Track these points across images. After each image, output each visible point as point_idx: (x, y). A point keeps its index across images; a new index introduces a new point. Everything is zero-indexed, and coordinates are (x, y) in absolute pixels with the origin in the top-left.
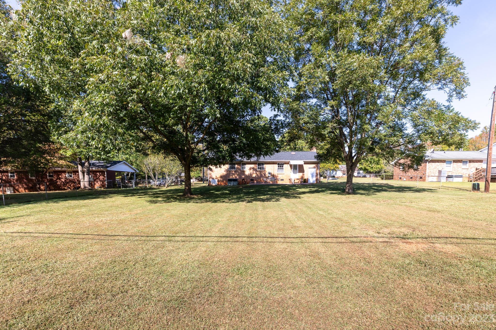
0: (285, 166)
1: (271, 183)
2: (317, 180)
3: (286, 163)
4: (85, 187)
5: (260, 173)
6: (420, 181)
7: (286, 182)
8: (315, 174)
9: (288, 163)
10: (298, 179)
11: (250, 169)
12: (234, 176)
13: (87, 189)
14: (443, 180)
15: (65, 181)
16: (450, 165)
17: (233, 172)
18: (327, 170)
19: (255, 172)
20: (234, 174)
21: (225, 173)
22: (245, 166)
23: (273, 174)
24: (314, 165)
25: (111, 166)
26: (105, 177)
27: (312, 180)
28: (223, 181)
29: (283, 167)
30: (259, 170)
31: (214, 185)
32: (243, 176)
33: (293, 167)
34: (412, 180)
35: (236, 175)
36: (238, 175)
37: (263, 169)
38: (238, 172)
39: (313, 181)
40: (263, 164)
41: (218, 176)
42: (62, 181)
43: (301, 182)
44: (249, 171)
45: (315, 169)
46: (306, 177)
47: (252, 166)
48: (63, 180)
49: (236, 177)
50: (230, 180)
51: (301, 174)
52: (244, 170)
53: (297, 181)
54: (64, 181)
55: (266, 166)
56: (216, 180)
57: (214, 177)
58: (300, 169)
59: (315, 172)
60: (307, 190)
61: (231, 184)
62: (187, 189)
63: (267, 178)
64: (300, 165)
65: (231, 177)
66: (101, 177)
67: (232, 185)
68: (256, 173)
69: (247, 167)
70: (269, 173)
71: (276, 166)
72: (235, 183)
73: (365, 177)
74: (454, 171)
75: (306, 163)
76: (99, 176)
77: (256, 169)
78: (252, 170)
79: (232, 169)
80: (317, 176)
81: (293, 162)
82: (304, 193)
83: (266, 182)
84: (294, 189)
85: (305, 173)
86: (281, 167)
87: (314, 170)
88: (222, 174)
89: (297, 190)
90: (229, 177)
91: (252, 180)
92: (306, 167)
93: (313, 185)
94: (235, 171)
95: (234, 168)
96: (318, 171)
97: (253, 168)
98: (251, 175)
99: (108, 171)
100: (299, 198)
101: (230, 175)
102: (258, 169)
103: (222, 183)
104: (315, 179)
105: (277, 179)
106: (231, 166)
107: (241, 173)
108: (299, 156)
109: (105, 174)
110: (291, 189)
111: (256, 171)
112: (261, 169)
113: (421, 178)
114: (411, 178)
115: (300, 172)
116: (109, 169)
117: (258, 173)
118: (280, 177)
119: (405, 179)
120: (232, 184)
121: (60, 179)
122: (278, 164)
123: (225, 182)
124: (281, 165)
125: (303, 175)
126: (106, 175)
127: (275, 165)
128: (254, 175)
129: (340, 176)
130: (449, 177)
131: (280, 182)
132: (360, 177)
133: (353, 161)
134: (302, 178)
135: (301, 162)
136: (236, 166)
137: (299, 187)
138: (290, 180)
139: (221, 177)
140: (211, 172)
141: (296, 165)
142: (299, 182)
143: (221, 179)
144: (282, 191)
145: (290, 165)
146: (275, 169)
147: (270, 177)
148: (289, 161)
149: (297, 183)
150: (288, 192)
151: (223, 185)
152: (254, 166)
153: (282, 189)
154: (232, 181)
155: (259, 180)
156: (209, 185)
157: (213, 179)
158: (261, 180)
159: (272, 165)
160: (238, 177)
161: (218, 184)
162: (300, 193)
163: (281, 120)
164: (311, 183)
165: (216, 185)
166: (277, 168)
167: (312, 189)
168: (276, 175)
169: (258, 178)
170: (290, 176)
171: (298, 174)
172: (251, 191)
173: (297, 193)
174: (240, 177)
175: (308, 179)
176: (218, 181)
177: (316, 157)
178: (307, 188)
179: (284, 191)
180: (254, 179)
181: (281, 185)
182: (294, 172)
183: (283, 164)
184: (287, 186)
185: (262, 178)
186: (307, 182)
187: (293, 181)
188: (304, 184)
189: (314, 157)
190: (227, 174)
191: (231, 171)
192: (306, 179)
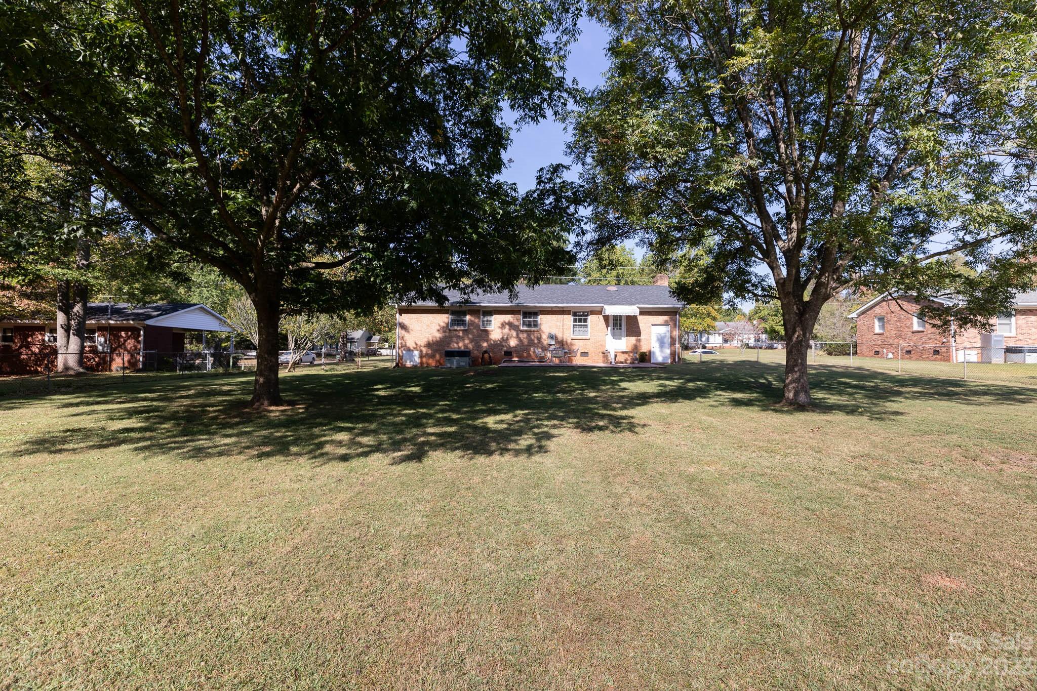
0: (589, 318)
1: (556, 361)
2: (673, 354)
3: (593, 312)
4: (67, 368)
5: (529, 335)
6: (935, 360)
7: (596, 361)
8: (668, 340)
9: (599, 312)
10: (624, 353)
11: (503, 326)
12: (461, 344)
13: (72, 372)
14: (998, 358)
15: (40, 351)
16: (1008, 322)
17: (461, 334)
18: (687, 333)
19: (514, 334)
20: (462, 339)
21: (438, 335)
22: (489, 318)
23: (560, 336)
24: (666, 318)
25: (158, 315)
26: (139, 342)
27: (661, 355)
28: (432, 356)
29: (585, 321)
30: (525, 328)
31: (409, 364)
32: (485, 345)
33: (611, 321)
34: (910, 359)
35: (467, 341)
36: (471, 341)
37: (536, 325)
38: (472, 333)
39: (664, 358)
40: (536, 314)
41: (422, 342)
42: (33, 353)
43: (634, 360)
44: (499, 330)
45: (668, 328)
46: (644, 349)
47: (508, 318)
48: (35, 349)
49: (465, 346)
50: (450, 354)
51: (633, 340)
52: (488, 328)
53: (621, 358)
54: (37, 351)
55: (542, 319)
56: (417, 353)
57: (410, 344)
58: (629, 326)
59: (668, 335)
60: (650, 387)
61: (452, 363)
62: (262, 385)
63: (545, 348)
64: (628, 317)
65: (454, 346)
66: (130, 343)
67: (454, 366)
68: (518, 336)
69: (496, 321)
70: (552, 337)
71: (569, 319)
72: (464, 362)
73: (771, 347)
74: (1020, 337)
75: (643, 312)
76: (125, 341)
77: (518, 326)
78: (507, 327)
79: (458, 325)
80: (673, 343)
81: (612, 310)
82: (644, 399)
83: (541, 359)
84: (614, 383)
85: (643, 337)
86: (580, 321)
87: (664, 330)
88: (431, 339)
89: (624, 385)
90: (449, 344)
91: (509, 354)
92: (644, 322)
93: (665, 371)
94: (463, 331)
95: (463, 323)
96: (676, 333)
97: (510, 324)
98: (505, 340)
99: (147, 328)
101: (451, 341)
102: (524, 324)
103: (431, 361)
104: (668, 351)
105: (570, 352)
106: (454, 317)
107: (479, 336)
108: (626, 294)
109: (139, 336)
110: (605, 383)
111: (519, 331)
112: (529, 325)
113: (936, 352)
114: (909, 352)
115: (629, 334)
116: (150, 322)
117: (521, 335)
118: (579, 346)
119: (890, 355)
120: (455, 362)
121: (28, 346)
122: (575, 314)
123: (438, 356)
124: (581, 317)
125: (639, 341)
126: (141, 338)
127: (565, 316)
128: (513, 343)
130: (1009, 351)
131: (578, 361)
132: (761, 348)
134: (636, 348)
135: (631, 310)
136: (468, 318)
137: (629, 377)
138: (605, 354)
139: (429, 345)
140: (403, 333)
141: (620, 316)
142: (626, 360)
143: (430, 351)
144: (577, 389)
145: (604, 316)
146: (565, 327)
147: (553, 347)
148: (602, 308)
149: (622, 363)
150: (592, 395)
151: (434, 364)
152: (511, 320)
153: (578, 384)
154: (454, 356)
155: (525, 355)
156: (397, 365)
157: (409, 349)
158: (529, 354)
159: (560, 316)
160: (470, 346)
161: (421, 363)
162: (632, 398)
163: (572, 183)
164: (660, 364)
165: (415, 366)
166: (572, 323)
167: (668, 383)
168: (569, 341)
169: (522, 349)
170: (603, 345)
171: (624, 339)
172: (490, 386)
173: (623, 397)
174: (478, 346)
175: (650, 352)
176: (421, 357)
177: (674, 293)
178: (652, 380)
179: (583, 389)
180: (513, 350)
181: (579, 367)
182: (614, 336)
183: (587, 316)
184: (595, 372)
185: (532, 349)
186: (649, 361)
187: (613, 357)
188: (642, 365)
189: (668, 294)
190: (445, 337)
191: (456, 330)
192: (645, 353)
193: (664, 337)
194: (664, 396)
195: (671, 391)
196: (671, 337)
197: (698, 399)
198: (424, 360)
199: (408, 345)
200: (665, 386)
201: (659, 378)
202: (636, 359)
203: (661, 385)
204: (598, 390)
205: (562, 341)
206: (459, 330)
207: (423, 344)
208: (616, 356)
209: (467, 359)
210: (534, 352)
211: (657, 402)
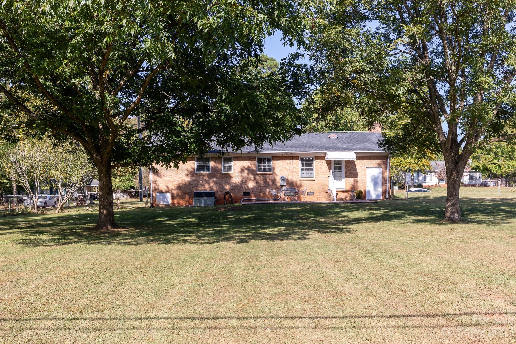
0: (315, 162)
1: (288, 199)
2: (384, 193)
3: (317, 158)
5: (264, 179)
7: (320, 199)
8: (380, 180)
9: (323, 157)
10: (344, 191)
11: (242, 170)
12: (207, 186)
17: (206, 178)
18: (405, 172)
19: (252, 177)
20: (207, 182)
21: (187, 179)
22: (229, 164)
23: (290, 180)
24: (378, 161)
27: (374, 193)
28: (183, 197)
29: (311, 165)
30: (261, 172)
31: (162, 204)
32: (227, 187)
33: (333, 166)
35: (212, 184)
36: (216, 183)
37: (270, 169)
38: (216, 177)
39: (378, 196)
40: (269, 160)
41: (173, 186)
43: (352, 197)
44: (240, 174)
45: (381, 170)
46: (361, 188)
47: (247, 163)
49: (211, 188)
50: (199, 195)
51: (351, 181)
52: (230, 173)
53: (342, 196)
55: (275, 164)
56: (168, 195)
57: (164, 189)
58: (349, 169)
59: (381, 176)
60: (364, 214)
61: (201, 203)
62: (106, 216)
63: (279, 189)
64: (347, 162)
65: (201, 189)
67: (203, 205)
68: (255, 179)
69: (236, 166)
70: (283, 179)
71: (297, 164)
72: (210, 201)
73: (485, 185)
75: (359, 157)
77: (254, 171)
78: (246, 172)
79: (203, 170)
80: (384, 183)
81: (333, 155)
82: (358, 221)
83: (276, 198)
84: (336, 213)
85: (359, 178)
86: (307, 165)
87: (378, 172)
88: (181, 182)
89: (344, 214)
90: (196, 187)
91: (247, 194)
92: (360, 165)
93: (376, 204)
94: (209, 175)
95: (207, 168)
96: (387, 174)
97: (248, 169)
98: (244, 182)
100: (349, 231)
101: (198, 184)
102: (260, 169)
103: (181, 201)
104: (380, 190)
105: (299, 192)
106: (200, 163)
107: (222, 180)
108: (345, 141)
110: (330, 213)
111: (256, 174)
112: (264, 169)
115: (347, 176)
117: (258, 178)
118: (306, 186)
120: (203, 202)
122: (302, 160)
123: (187, 197)
124: (307, 162)
125: (356, 182)
127: (294, 161)
128: (251, 185)
129: (434, 184)
131: (306, 199)
132: (475, 186)
133: (460, 152)
134: (354, 188)
135: (350, 155)
136: (212, 164)
137: (347, 209)
138: (328, 193)
139: (179, 188)
140: (156, 177)
141: (341, 161)
142: (347, 197)
143: (180, 193)
144: (311, 217)
145: (327, 161)
146: (294, 170)
147: (285, 188)
148: (325, 154)
149: (342, 199)
150: (323, 220)
151: (184, 204)
152: (249, 165)
153: (311, 214)
154: (202, 197)
155: (262, 194)
156: (152, 205)
157: (161, 192)
158: (265, 195)
159: (289, 161)
160: (215, 188)
161: (173, 204)
162: (350, 221)
163: (306, 65)
164: (373, 200)
165: (167, 206)
166: (300, 167)
167: (376, 212)
168: (298, 182)
169: (259, 189)
170: (327, 186)
171: (344, 180)
172: (245, 217)
173: (344, 220)
174: (222, 188)
175: (365, 191)
176: (173, 197)
177: (381, 144)
178: (365, 211)
179: (315, 217)
180: (250, 191)
181: (309, 203)
182: (336, 177)
183: (312, 160)
184: (321, 207)
185: (268, 190)
186: (365, 198)
187: (335, 194)
188: (359, 201)
189: (377, 145)
190: (193, 181)
191: (202, 175)
192: (361, 191)
193: (378, 177)
194: (371, 219)
195: (377, 217)
196: (383, 178)
197: (394, 220)
198: (176, 201)
199: (160, 188)
200: (374, 214)
201: (370, 209)
202: (354, 196)
203: (371, 214)
204: (326, 218)
205: (292, 183)
206: (204, 175)
207: (173, 188)
208: (337, 194)
209: (213, 199)
210: (269, 192)
211: (366, 222)
